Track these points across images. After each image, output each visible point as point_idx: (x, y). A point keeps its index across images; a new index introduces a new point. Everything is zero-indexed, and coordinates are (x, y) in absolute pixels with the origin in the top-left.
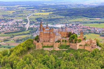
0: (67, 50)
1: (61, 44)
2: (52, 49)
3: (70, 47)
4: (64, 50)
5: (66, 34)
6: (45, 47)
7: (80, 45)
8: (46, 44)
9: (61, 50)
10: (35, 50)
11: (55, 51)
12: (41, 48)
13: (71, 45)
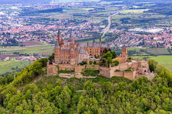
0: (95, 77)
1: (87, 67)
2: (72, 76)
3: (101, 72)
4: (90, 79)
5: (99, 51)
6: (62, 71)
7: (117, 71)
8: (63, 67)
9: (85, 77)
10: (46, 77)
11: (75, 78)
12: (55, 73)
13: (101, 70)
